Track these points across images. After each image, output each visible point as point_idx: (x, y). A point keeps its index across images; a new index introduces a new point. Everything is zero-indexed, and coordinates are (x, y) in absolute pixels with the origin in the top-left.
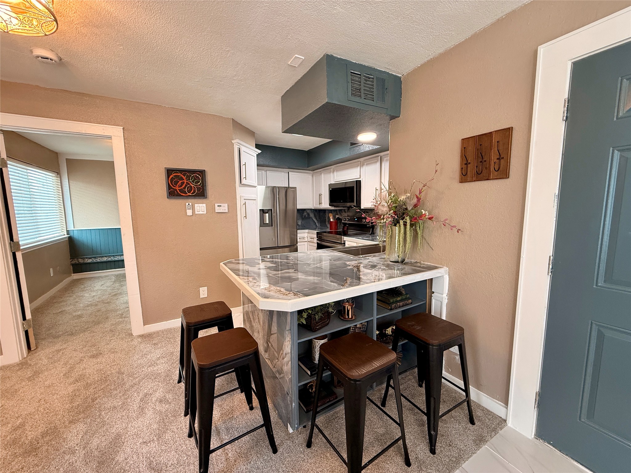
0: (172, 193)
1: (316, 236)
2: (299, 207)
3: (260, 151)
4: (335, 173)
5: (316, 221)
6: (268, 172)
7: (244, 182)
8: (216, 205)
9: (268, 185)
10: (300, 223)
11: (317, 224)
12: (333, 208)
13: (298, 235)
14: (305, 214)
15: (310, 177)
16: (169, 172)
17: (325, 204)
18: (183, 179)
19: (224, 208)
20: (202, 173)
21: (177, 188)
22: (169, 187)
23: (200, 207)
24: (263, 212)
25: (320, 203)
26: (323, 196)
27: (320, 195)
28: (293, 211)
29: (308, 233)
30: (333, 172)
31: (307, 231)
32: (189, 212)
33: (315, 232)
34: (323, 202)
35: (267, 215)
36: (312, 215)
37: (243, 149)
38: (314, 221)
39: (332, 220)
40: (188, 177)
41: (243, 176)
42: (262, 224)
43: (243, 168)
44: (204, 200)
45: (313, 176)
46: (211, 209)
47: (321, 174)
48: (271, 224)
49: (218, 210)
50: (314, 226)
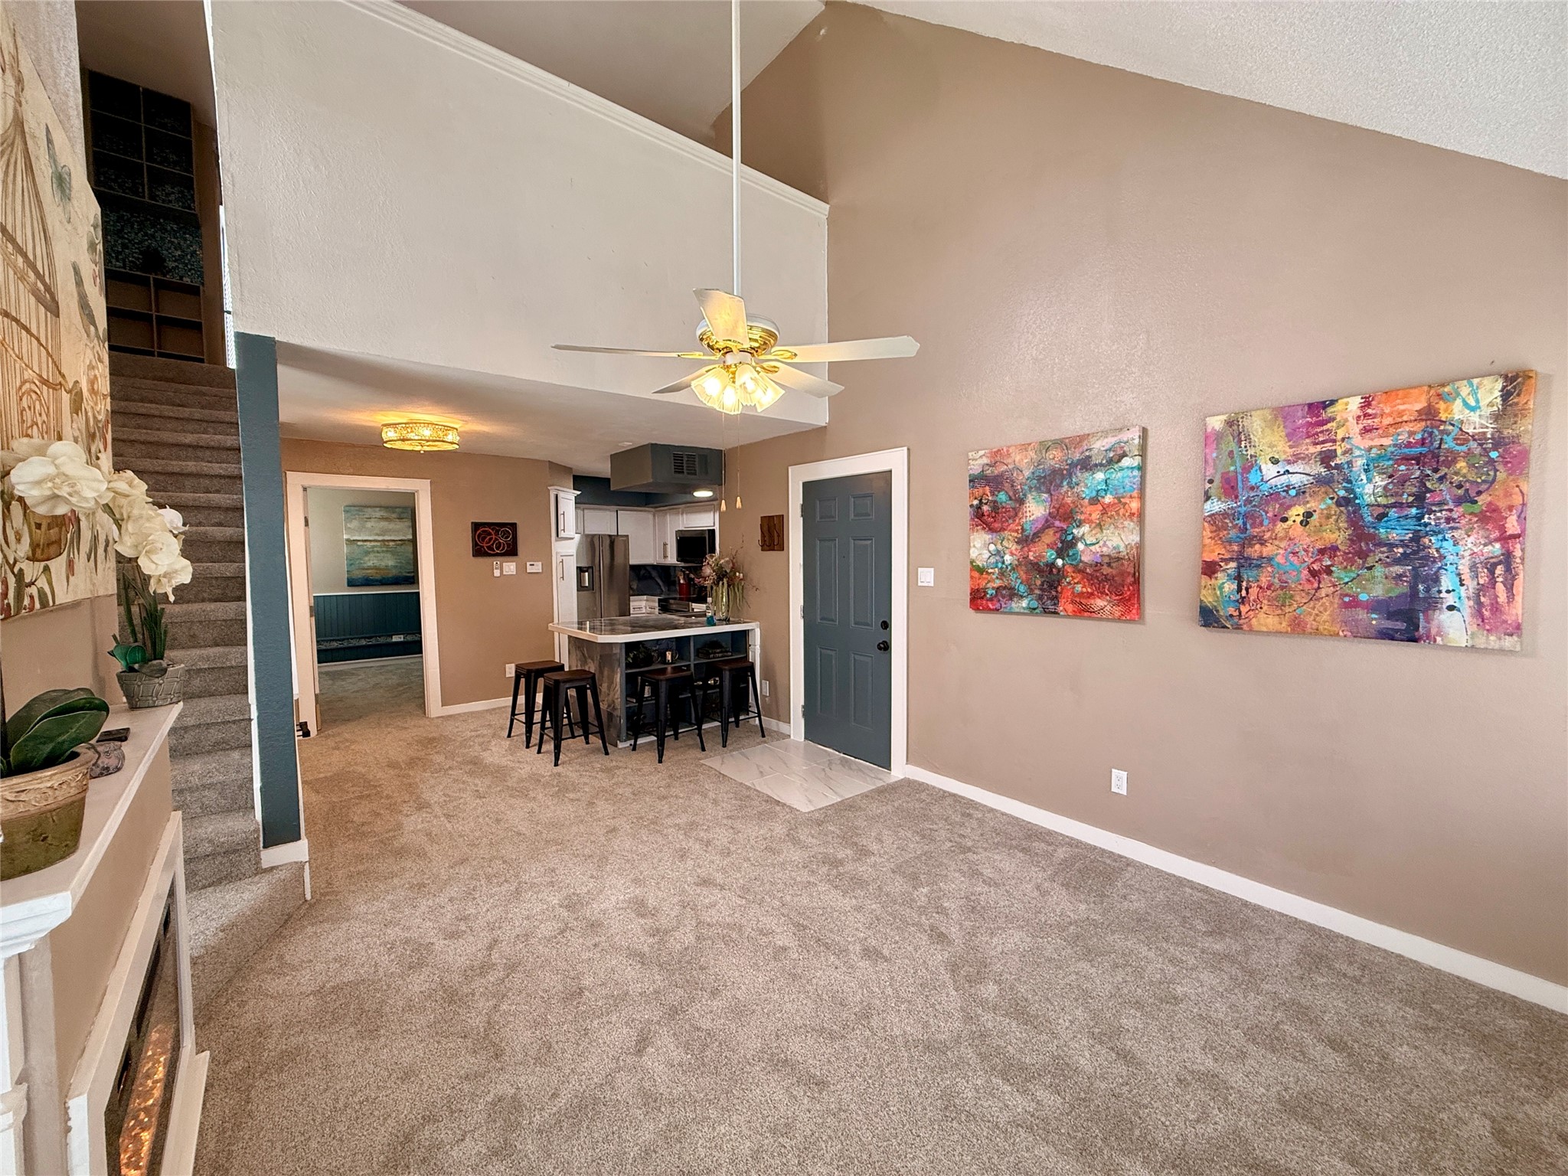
0: (479, 552)
1: (657, 605)
2: (633, 561)
3: (579, 493)
4: (685, 516)
5: (661, 583)
6: (586, 511)
7: (562, 534)
8: (528, 564)
9: (587, 532)
10: (635, 587)
11: (663, 588)
12: (683, 564)
13: (631, 604)
14: (643, 572)
15: (651, 516)
16: (476, 526)
17: (672, 559)
18: (490, 534)
19: (538, 567)
20: (513, 526)
21: (485, 545)
22: (475, 544)
23: (510, 567)
24: (580, 570)
25: (665, 557)
26: (669, 547)
27: (665, 545)
28: (625, 565)
29: (647, 600)
30: (682, 514)
31: (645, 597)
32: (497, 573)
33: (657, 598)
34: (669, 554)
35: (587, 574)
36: (654, 574)
37: (561, 495)
38: (658, 584)
39: (682, 581)
40: (497, 533)
41: (561, 527)
42: (580, 587)
43: (561, 518)
44: (514, 558)
45: (654, 516)
46: (522, 568)
47: (666, 514)
48: (592, 587)
49: (530, 569)
50: (659, 591)
